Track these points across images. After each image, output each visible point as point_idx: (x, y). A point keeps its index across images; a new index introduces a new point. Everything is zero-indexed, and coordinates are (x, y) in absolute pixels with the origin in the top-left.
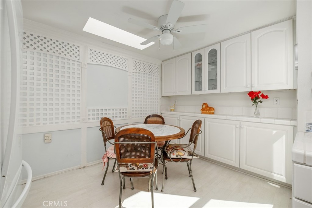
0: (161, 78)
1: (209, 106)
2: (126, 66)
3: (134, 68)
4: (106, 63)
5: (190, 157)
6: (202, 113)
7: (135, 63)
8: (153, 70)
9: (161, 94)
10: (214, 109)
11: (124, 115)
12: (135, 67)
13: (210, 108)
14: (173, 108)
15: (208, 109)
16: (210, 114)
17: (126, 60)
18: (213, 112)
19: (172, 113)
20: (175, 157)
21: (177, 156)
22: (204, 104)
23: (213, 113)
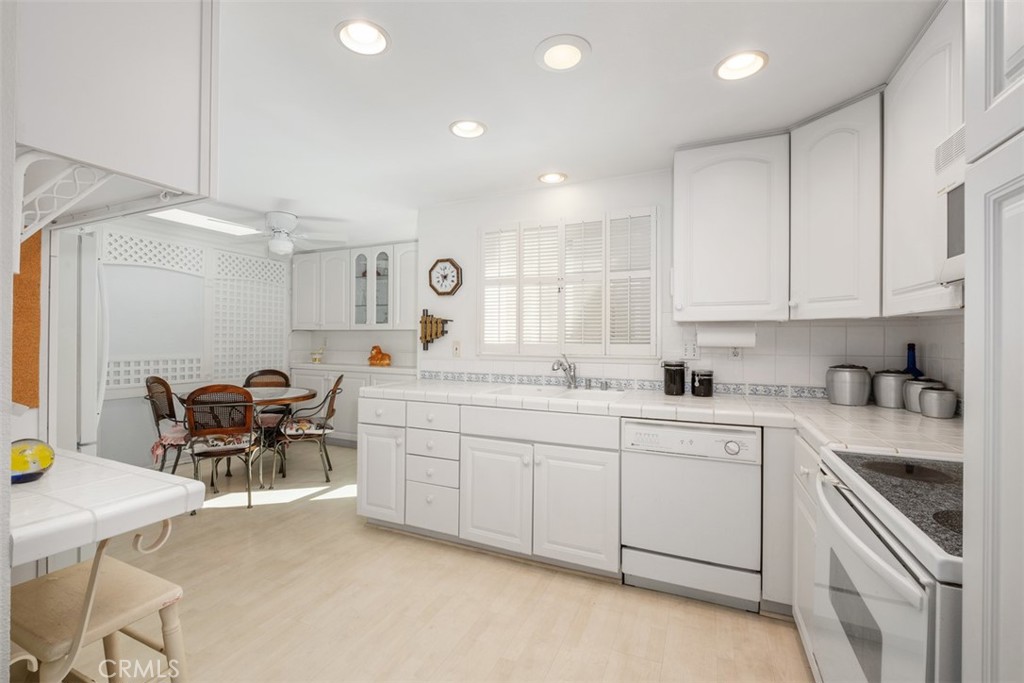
0: (291, 289)
1: (383, 352)
2: (197, 266)
3: (219, 269)
4: (138, 260)
5: (320, 432)
6: (372, 365)
7: (223, 259)
8: (275, 274)
9: (291, 325)
10: (389, 357)
11: (195, 373)
12: (223, 266)
13: (383, 355)
14: (317, 356)
15: (380, 356)
16: (382, 365)
17: (198, 252)
18: (387, 362)
19: (317, 366)
20: (293, 432)
21: (297, 430)
22: (374, 348)
23: (388, 365)
